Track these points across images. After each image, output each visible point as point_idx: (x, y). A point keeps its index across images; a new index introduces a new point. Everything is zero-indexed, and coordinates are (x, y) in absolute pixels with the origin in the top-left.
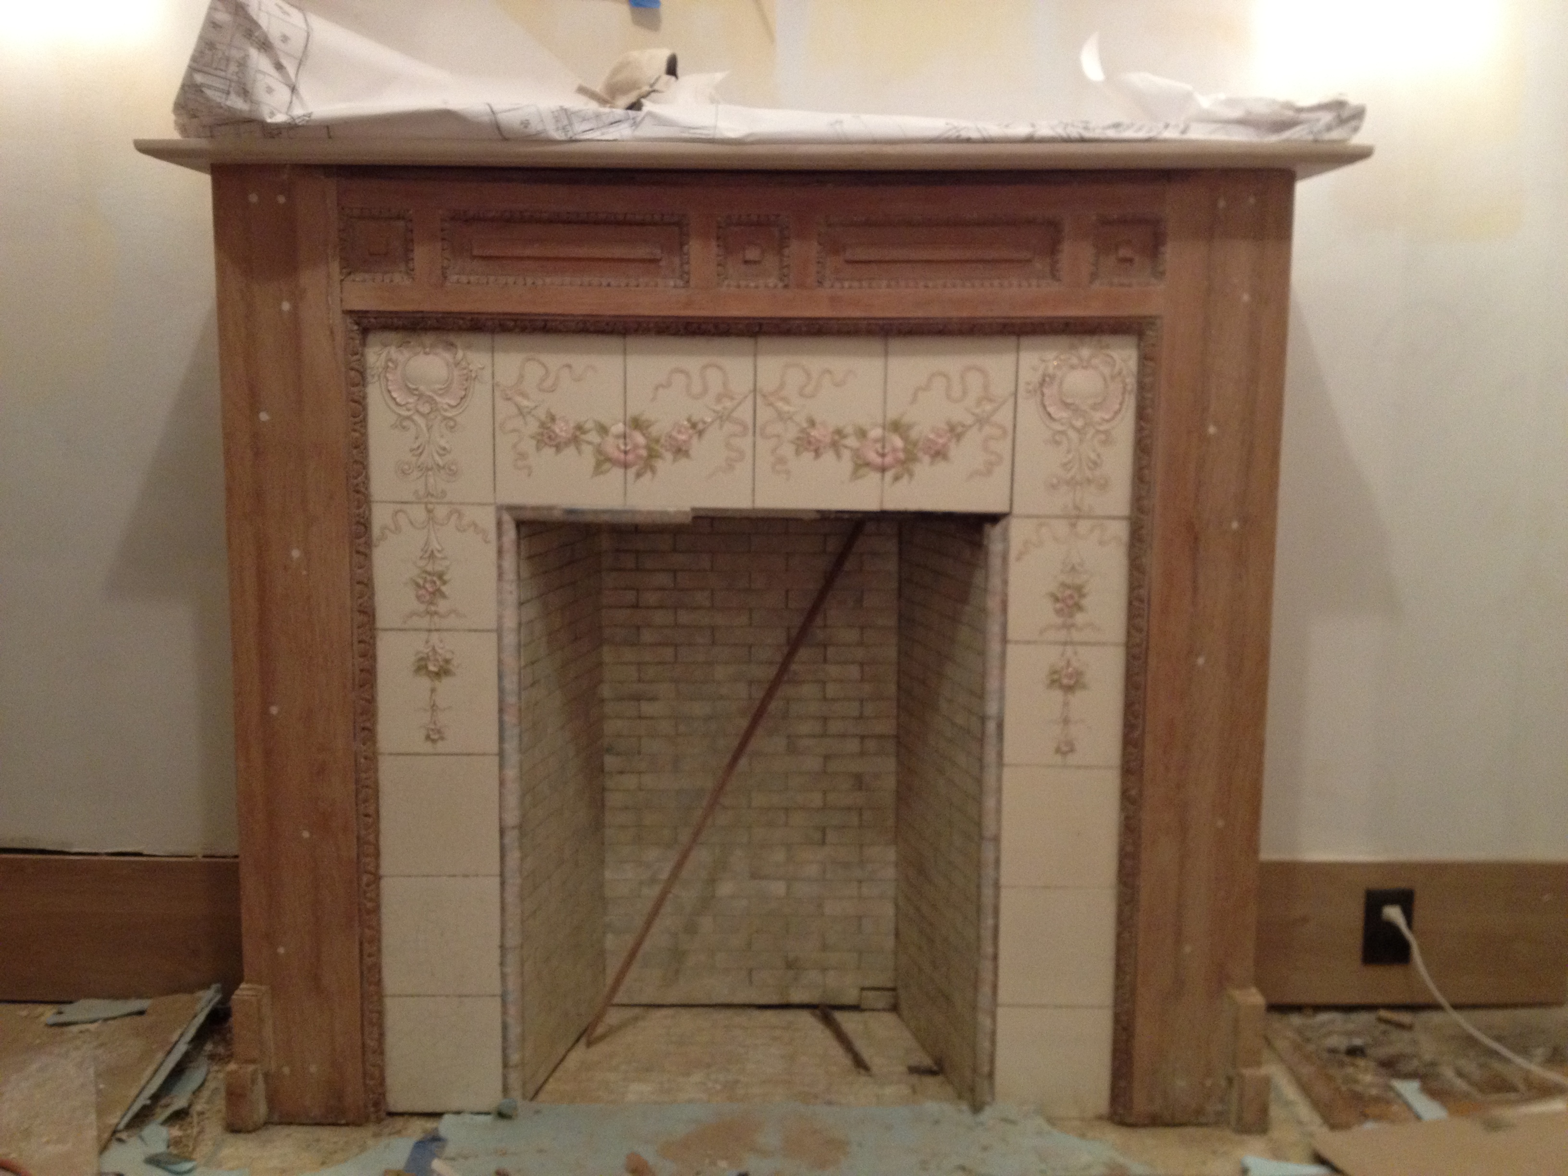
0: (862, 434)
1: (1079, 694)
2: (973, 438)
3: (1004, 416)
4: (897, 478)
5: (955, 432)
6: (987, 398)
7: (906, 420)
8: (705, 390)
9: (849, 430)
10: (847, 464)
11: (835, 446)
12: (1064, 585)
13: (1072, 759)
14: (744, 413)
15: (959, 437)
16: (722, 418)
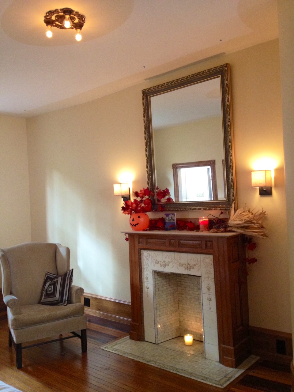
0: (185, 265)
1: (211, 301)
2: (197, 266)
3: (199, 264)
4: (189, 270)
5: (195, 265)
6: (197, 261)
7: (190, 263)
8: (170, 258)
9: (184, 264)
10: (184, 268)
11: (183, 266)
12: (208, 287)
13: (211, 310)
14: (174, 261)
15: (195, 266)
16: (172, 261)
